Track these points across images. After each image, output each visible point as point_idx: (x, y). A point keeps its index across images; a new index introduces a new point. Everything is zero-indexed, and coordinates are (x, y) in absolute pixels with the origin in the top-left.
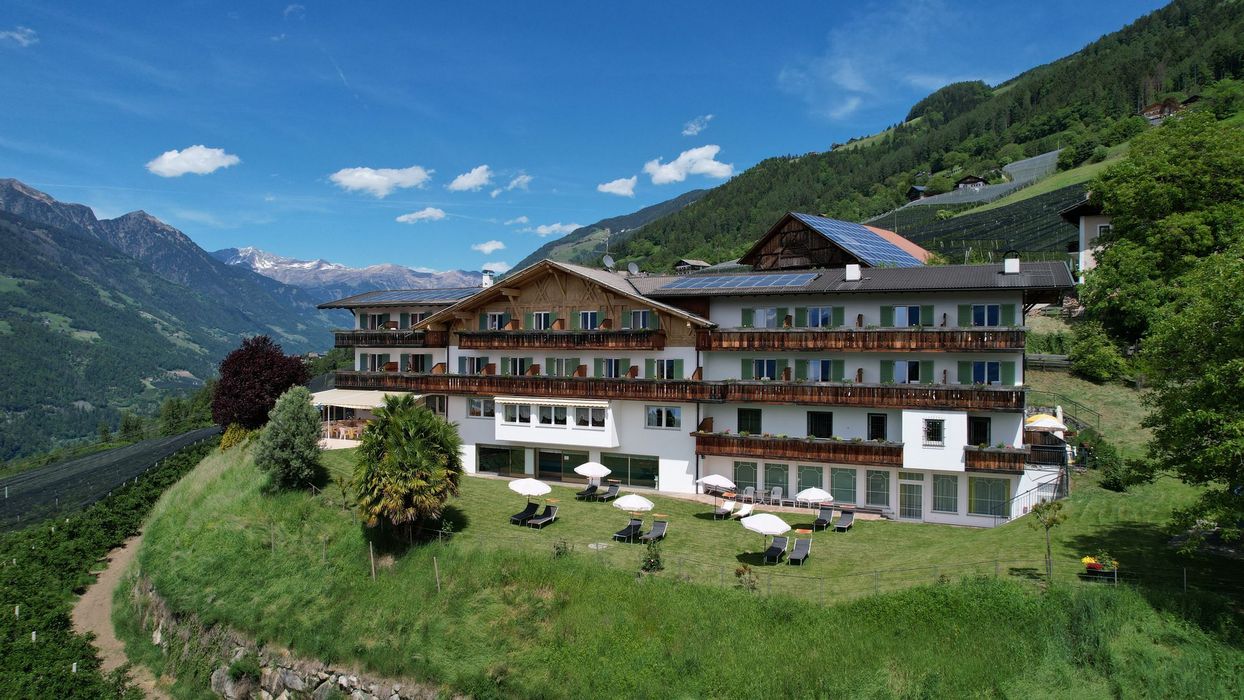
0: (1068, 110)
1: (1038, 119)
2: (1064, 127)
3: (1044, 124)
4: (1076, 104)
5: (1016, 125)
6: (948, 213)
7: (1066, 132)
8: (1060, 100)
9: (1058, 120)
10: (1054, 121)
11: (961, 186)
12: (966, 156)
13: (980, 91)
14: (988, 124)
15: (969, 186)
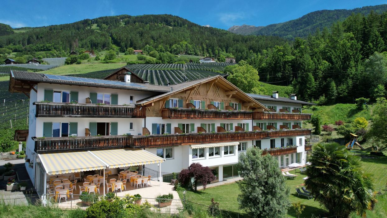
0: (50, 45)
1: (39, 45)
2: (50, 50)
3: (42, 47)
4: (53, 44)
5: (31, 45)
6: (32, 72)
7: (51, 52)
8: (47, 41)
9: (47, 47)
10: (45, 47)
11: (30, 62)
12: (11, 51)
13: (9, 29)
14: (19, 42)
15: (33, 63)
